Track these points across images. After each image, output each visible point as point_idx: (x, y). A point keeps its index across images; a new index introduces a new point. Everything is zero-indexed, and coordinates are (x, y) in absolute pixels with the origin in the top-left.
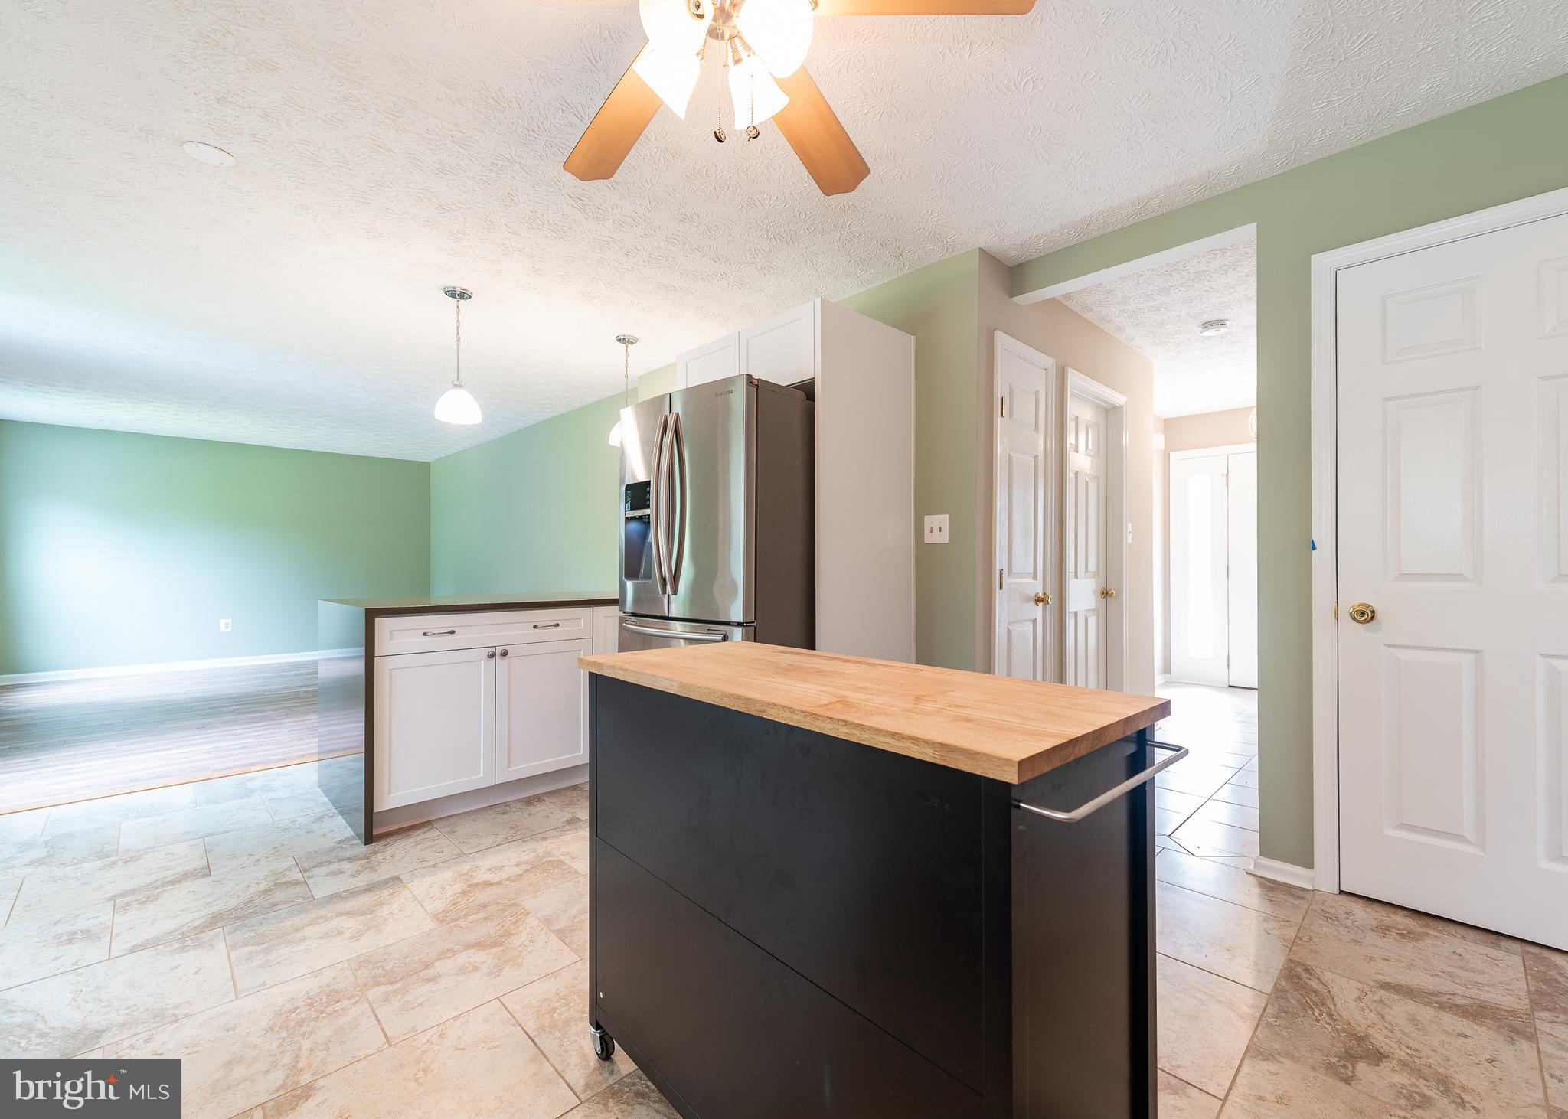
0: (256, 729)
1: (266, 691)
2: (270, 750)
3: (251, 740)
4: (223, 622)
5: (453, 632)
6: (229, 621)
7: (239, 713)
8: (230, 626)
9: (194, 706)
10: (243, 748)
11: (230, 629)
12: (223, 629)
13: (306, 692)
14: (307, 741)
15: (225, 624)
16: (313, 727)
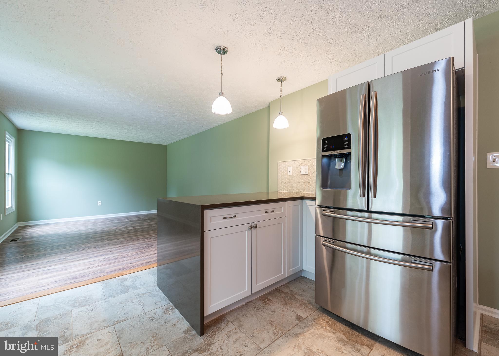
0: (118, 248)
1: (117, 229)
2: (127, 260)
3: (118, 254)
4: (99, 202)
5: (235, 216)
6: (101, 202)
7: (110, 240)
8: (101, 203)
9: (93, 236)
10: (116, 259)
11: (101, 205)
12: (99, 205)
13: (131, 230)
14: (141, 255)
15: (99, 203)
16: (140, 248)
